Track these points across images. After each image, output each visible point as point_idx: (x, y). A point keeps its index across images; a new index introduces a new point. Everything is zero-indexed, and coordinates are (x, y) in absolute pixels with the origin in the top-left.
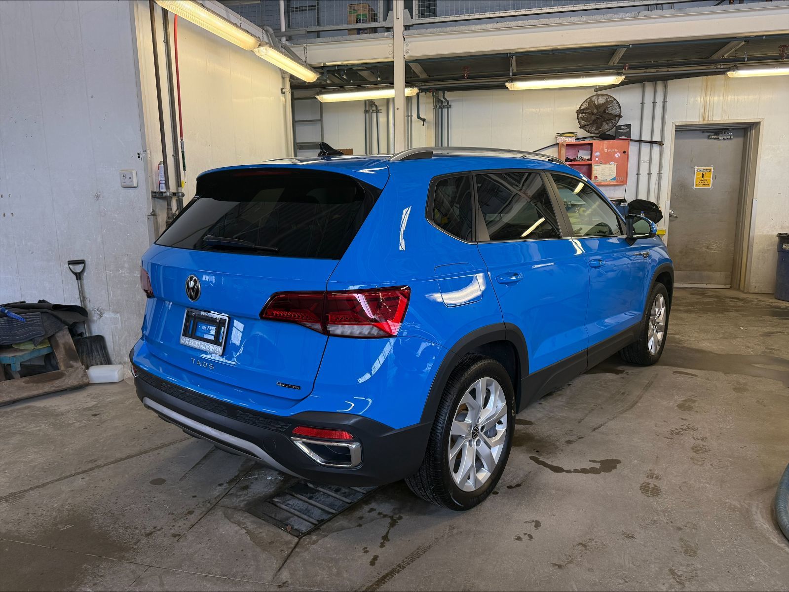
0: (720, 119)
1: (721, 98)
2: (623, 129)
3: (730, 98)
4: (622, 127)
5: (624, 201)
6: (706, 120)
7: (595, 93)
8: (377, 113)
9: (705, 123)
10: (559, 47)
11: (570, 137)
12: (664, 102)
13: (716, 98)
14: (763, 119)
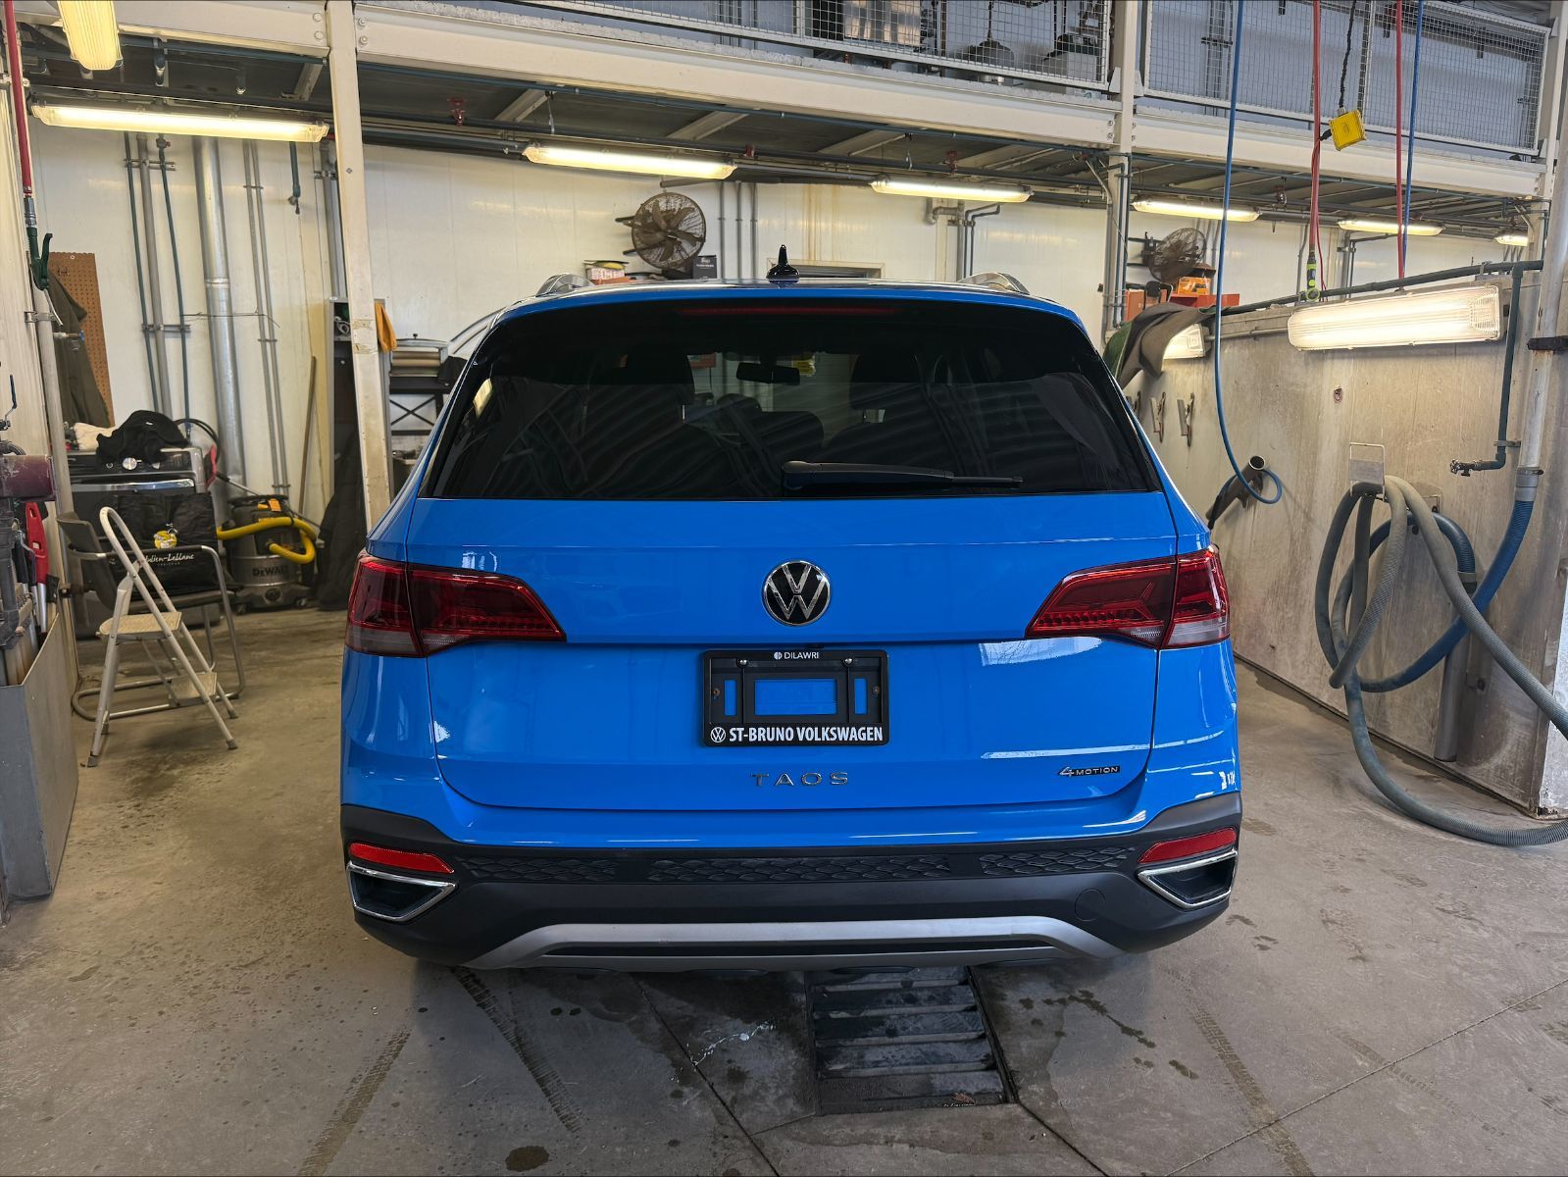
0: (829, 259)
1: (830, 224)
2: (705, 263)
3: (840, 225)
4: (703, 260)
5: (710, 396)
6: (813, 258)
7: (661, 191)
8: (163, 169)
9: (812, 264)
10: (669, 93)
11: (616, 269)
12: (753, 221)
13: (823, 224)
14: (884, 264)
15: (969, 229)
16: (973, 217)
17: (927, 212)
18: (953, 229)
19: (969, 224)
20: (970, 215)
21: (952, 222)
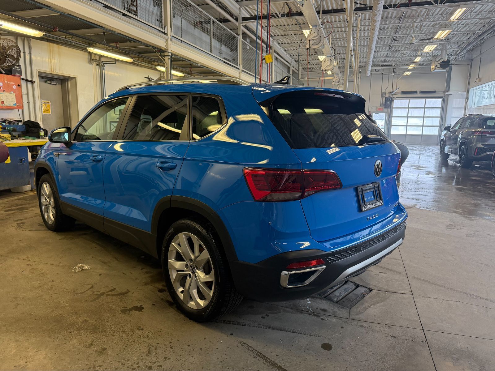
0: (59, 72)
1: (58, 60)
2: (17, 68)
4: (16, 67)
5: (21, 121)
6: (53, 71)
9: (52, 73)
12: (30, 54)
14: (77, 76)
15: (103, 68)
16: (104, 64)
17: (91, 60)
18: (98, 67)
19: (103, 66)
20: (103, 63)
21: (97, 65)
